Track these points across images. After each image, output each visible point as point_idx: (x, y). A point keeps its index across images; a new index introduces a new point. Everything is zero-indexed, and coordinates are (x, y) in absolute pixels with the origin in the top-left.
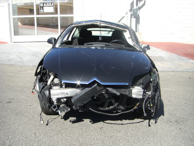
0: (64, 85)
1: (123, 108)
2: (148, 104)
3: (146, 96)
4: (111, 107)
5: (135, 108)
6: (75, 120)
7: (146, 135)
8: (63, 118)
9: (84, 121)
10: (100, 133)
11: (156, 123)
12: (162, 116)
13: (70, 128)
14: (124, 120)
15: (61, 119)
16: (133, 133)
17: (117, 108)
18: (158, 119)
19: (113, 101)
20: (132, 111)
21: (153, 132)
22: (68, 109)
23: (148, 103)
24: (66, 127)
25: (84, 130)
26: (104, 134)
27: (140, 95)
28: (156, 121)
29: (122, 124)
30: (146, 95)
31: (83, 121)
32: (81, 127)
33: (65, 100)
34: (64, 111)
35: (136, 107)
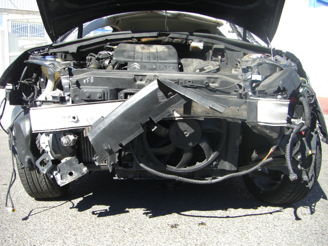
0: (68, 100)
1: (231, 167)
2: (297, 154)
3: (293, 129)
4: (199, 165)
5: (265, 160)
6: (106, 210)
7: (297, 239)
8: (76, 207)
9: (130, 212)
10: (172, 237)
11: (312, 213)
12: (321, 199)
13: (90, 227)
14: (232, 209)
15: (71, 208)
16: (260, 234)
17: (216, 165)
18: (314, 206)
19: (204, 145)
20: (256, 171)
21: (314, 232)
22: (81, 170)
23: (297, 148)
24: (81, 223)
25: (127, 230)
26: (181, 239)
27: (280, 116)
28: (311, 209)
29: (228, 217)
30: (292, 126)
31: (128, 212)
32: (121, 225)
33: (72, 137)
34: (71, 174)
35: (268, 158)
